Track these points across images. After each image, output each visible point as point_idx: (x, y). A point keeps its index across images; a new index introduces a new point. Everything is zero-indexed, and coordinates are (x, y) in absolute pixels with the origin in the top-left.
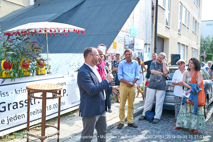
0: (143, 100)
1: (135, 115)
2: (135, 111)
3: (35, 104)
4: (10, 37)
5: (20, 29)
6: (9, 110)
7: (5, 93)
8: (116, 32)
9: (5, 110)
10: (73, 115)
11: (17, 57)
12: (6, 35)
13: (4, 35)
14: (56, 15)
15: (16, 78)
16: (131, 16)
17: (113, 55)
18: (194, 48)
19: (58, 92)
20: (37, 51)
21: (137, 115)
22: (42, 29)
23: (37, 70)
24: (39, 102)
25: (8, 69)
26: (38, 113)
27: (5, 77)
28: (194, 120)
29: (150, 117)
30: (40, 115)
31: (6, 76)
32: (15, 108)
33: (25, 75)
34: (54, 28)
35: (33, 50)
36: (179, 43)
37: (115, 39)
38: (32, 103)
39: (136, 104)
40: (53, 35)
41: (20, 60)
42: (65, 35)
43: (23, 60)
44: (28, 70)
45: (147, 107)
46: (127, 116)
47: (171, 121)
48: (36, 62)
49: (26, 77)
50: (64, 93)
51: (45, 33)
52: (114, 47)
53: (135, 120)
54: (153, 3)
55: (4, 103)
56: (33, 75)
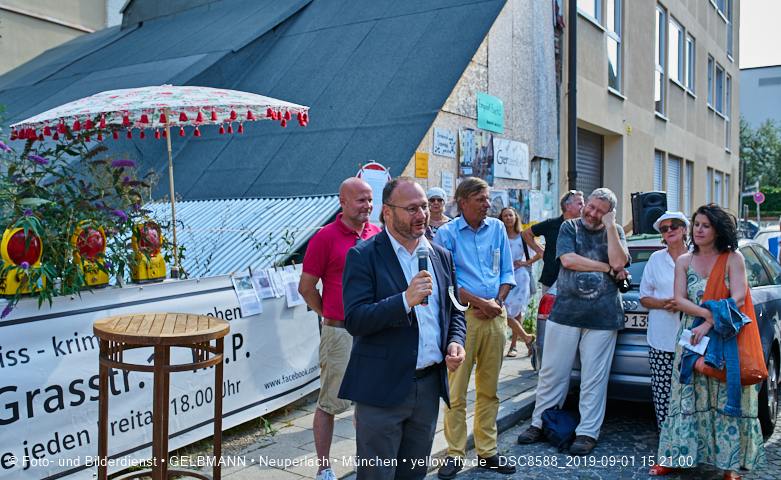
0: (532, 368)
1: (505, 426)
2: (503, 410)
3: (127, 389)
4: (36, 145)
5: (69, 115)
6: (31, 414)
7: (17, 352)
8: (424, 116)
9: (16, 417)
10: (269, 431)
11: (59, 219)
12: (21, 138)
13: (13, 139)
14: (203, 59)
15: (55, 295)
16: (480, 56)
18: (715, 167)
19: (213, 343)
20: (132, 193)
21: (512, 426)
22: (152, 111)
23: (134, 262)
24: (142, 385)
25: (27, 263)
26: (141, 425)
27: (14, 292)
28: (726, 438)
29: (560, 429)
30: (146, 433)
31: (20, 287)
32: (55, 409)
33: (90, 283)
34: (195, 105)
35: (119, 190)
36: (658, 152)
37: (423, 143)
38: (117, 389)
39: (508, 385)
40: (193, 133)
41: (72, 230)
42: (238, 130)
43: (80, 229)
44: (99, 265)
45: (546, 396)
46: (475, 431)
47: (640, 446)
48: (130, 234)
49: (94, 291)
50: (235, 348)
51: (161, 129)
52: (418, 172)
53: (504, 445)
54: (557, 8)
55: (14, 389)
56: (119, 283)
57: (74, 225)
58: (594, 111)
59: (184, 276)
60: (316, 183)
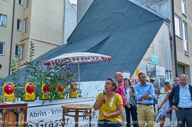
3: (68, 123)
4: (49, 66)
5: (57, 59)
7: (44, 113)
8: (138, 60)
11: (54, 82)
13: (45, 65)
14: (86, 49)
15: (53, 100)
16: (151, 46)
17: (137, 81)
19: (89, 111)
20: (70, 77)
22: (75, 57)
23: (70, 93)
25: (47, 92)
27: (44, 99)
34: (85, 56)
35: (67, 76)
37: (138, 67)
38: (65, 123)
41: (57, 85)
44: (62, 93)
48: (69, 86)
49: (62, 99)
50: (93, 115)
51: (76, 63)
52: (137, 74)
54: (170, 34)
55: (43, 121)
57: (58, 83)
58: (181, 59)
59: (81, 97)
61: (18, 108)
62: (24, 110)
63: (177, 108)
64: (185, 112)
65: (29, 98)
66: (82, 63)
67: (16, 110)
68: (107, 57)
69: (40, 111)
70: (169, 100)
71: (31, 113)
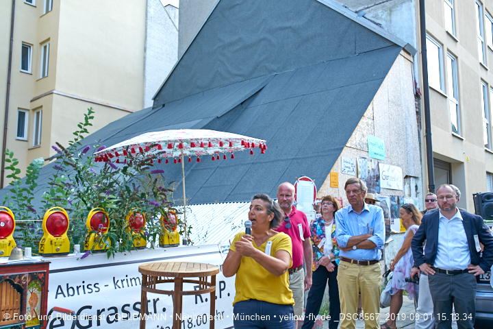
3: (155, 312)
6: (99, 324)
7: (93, 285)
8: (334, 150)
9: (90, 325)
12: (100, 161)
13: (96, 161)
14: (201, 122)
15: (116, 252)
16: (368, 113)
19: (209, 280)
20: (160, 194)
22: (174, 142)
24: (164, 310)
32: (113, 322)
34: (199, 138)
35: (155, 194)
36: (489, 173)
37: (335, 166)
38: (149, 311)
40: (196, 160)
41: (127, 213)
43: (131, 212)
44: (141, 234)
48: (159, 216)
49: (139, 251)
50: (221, 290)
51: (177, 158)
52: (332, 184)
54: (416, 84)
55: (90, 307)
56: (152, 247)
57: (129, 209)
58: (443, 146)
59: (191, 243)
60: (269, 192)
61: (23, 275)
62: (40, 280)
63: (432, 270)
64: (452, 279)
65: (55, 248)
66: (193, 156)
67: (18, 280)
68: (257, 141)
69: (83, 282)
70: (413, 250)
71: (60, 287)
